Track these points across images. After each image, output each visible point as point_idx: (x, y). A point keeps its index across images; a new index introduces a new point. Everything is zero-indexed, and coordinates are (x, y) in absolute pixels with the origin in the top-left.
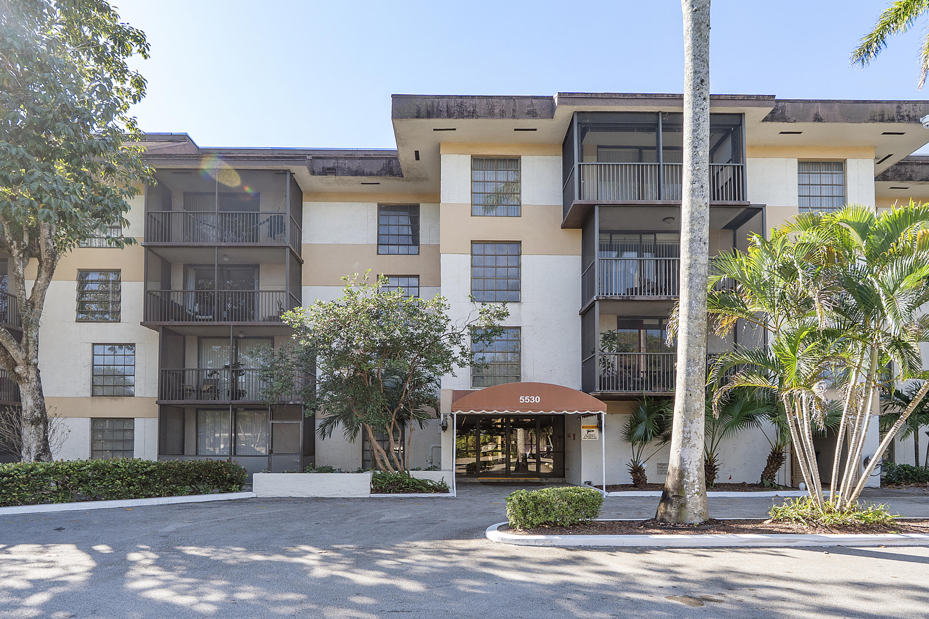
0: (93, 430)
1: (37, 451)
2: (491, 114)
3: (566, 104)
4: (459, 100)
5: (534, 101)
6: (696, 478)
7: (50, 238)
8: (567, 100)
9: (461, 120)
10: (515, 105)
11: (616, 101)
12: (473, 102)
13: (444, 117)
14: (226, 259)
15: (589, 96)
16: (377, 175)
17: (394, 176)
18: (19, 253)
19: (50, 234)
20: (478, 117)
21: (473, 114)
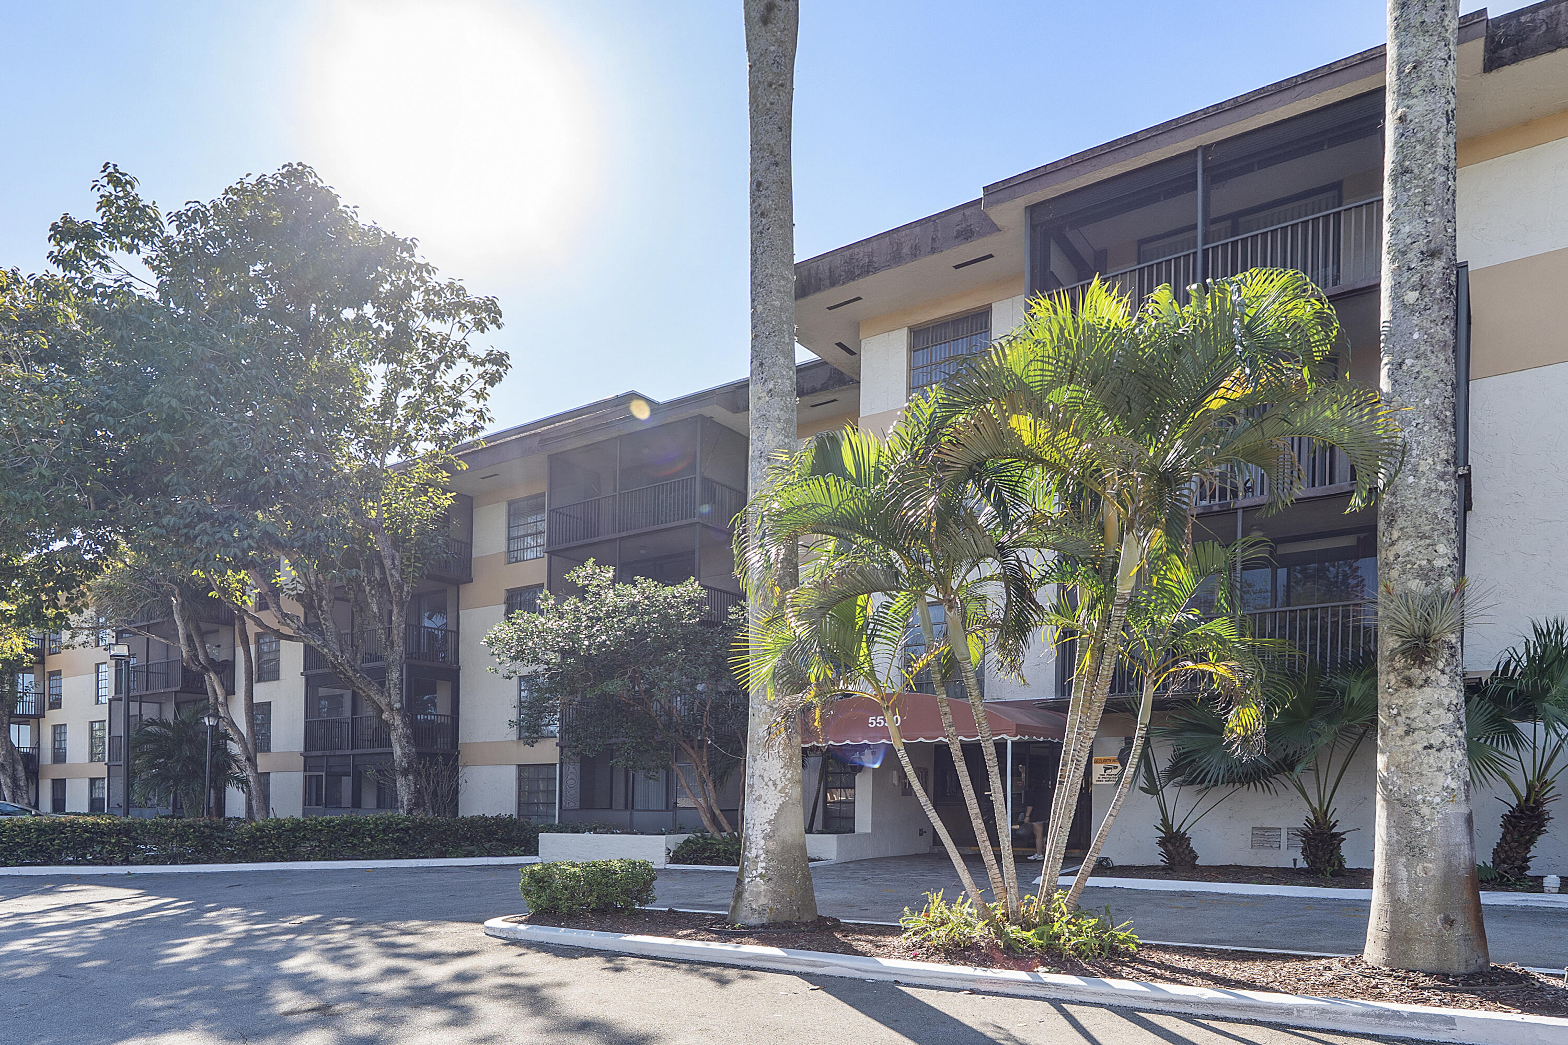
0: (520, 778)
1: (408, 805)
2: (896, 259)
3: (998, 202)
4: (847, 253)
5: (968, 212)
6: (761, 852)
7: (394, 568)
8: (1000, 195)
9: (851, 283)
10: (936, 230)
11: (1094, 162)
12: (868, 249)
13: (826, 288)
14: (642, 552)
15: (1043, 172)
16: (821, 390)
17: (845, 384)
18: (371, 590)
19: (393, 563)
20: (876, 270)
21: (869, 269)
